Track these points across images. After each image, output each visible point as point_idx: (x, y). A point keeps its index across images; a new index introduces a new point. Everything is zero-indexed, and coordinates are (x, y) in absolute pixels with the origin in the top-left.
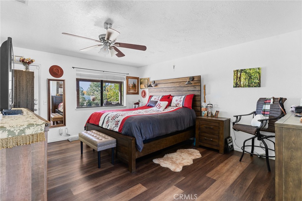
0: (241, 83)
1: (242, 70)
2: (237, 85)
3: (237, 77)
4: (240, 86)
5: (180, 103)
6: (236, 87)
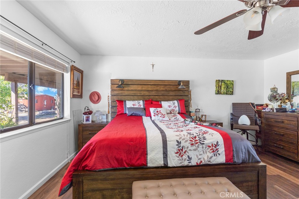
0: (222, 91)
1: (222, 81)
2: (218, 93)
3: (219, 86)
4: (221, 94)
5: (175, 109)
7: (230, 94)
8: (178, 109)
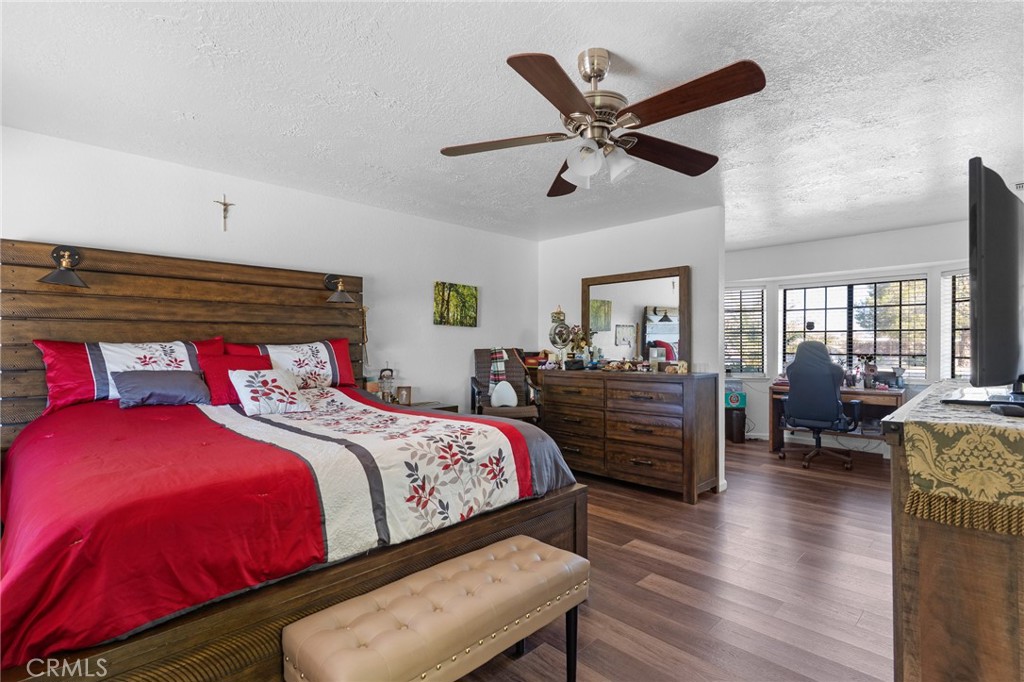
1: (451, 285)
2: (442, 320)
3: (443, 299)
4: (447, 323)
5: (322, 372)
6: (441, 323)
7: (471, 326)
8: (330, 373)
